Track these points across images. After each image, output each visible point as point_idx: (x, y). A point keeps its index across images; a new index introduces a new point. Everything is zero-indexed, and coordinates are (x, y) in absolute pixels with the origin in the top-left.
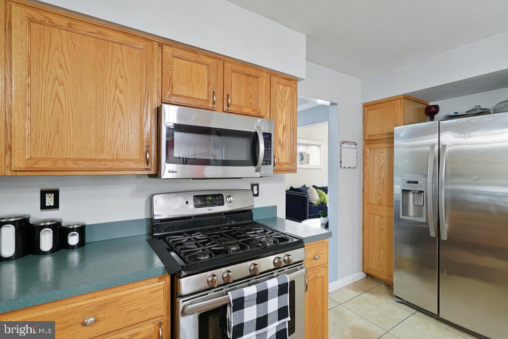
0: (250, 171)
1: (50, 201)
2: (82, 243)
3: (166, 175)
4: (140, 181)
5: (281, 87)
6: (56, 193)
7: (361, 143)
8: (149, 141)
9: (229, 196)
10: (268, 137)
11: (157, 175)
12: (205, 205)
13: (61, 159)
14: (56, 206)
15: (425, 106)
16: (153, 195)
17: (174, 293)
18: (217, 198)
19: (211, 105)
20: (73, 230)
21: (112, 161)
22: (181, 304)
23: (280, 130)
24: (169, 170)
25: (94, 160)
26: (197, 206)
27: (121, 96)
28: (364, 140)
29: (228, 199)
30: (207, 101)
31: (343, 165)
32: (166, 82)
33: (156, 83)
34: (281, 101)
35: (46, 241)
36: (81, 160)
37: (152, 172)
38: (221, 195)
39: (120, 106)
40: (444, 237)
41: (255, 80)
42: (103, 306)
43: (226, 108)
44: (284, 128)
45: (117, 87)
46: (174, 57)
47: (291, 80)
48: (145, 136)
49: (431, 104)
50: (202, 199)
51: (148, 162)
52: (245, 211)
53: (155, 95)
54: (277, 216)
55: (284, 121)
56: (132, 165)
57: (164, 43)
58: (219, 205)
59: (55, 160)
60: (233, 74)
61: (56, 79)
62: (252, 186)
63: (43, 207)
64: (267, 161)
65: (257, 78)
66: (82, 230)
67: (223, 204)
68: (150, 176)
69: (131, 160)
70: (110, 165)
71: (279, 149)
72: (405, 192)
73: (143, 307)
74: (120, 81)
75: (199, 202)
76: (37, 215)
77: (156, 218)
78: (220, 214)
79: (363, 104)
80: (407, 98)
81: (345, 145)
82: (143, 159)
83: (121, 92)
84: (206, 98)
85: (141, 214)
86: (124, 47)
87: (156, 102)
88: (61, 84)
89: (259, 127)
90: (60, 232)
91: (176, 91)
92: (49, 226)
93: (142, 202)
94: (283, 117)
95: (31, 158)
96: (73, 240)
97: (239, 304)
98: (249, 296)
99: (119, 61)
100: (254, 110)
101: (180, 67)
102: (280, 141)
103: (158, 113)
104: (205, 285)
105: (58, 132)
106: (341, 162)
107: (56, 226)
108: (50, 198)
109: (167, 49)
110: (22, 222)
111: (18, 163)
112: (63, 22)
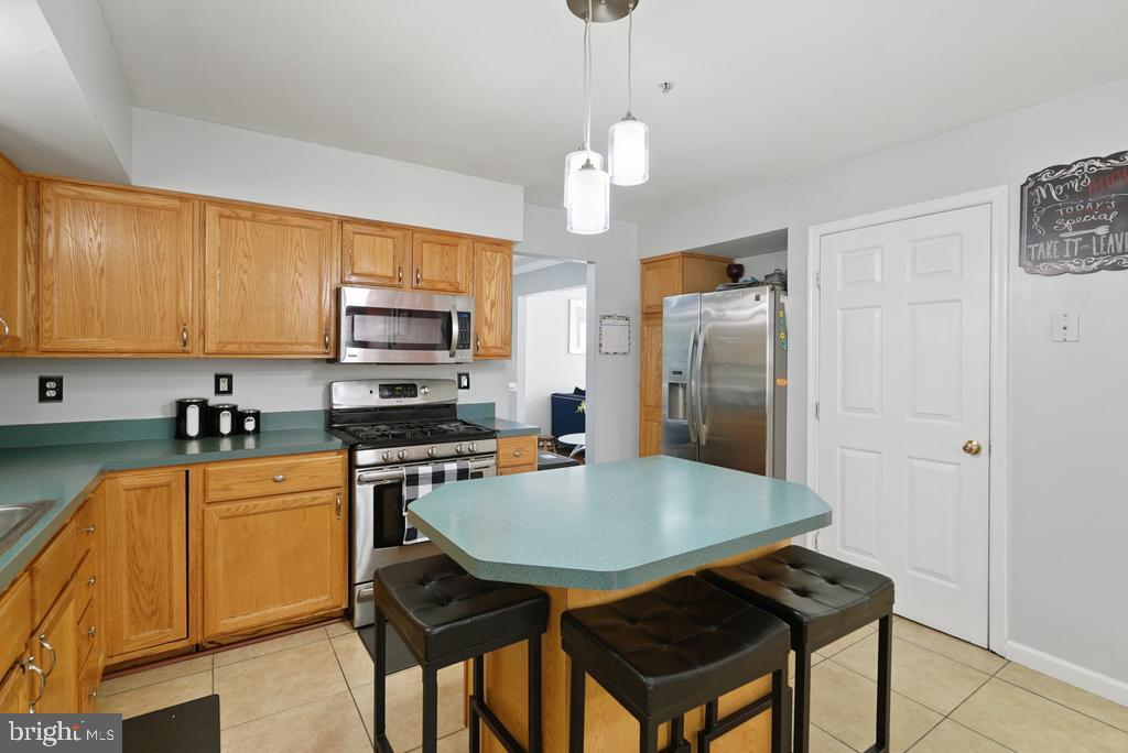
0: (442, 356)
1: (224, 386)
2: (257, 431)
3: (346, 359)
4: (317, 366)
5: (489, 253)
6: (230, 378)
7: (636, 318)
8: (328, 324)
9: (424, 387)
10: (465, 318)
11: (335, 360)
12: (395, 396)
13: (245, 343)
14: (230, 391)
15: (727, 265)
16: (332, 383)
17: (352, 465)
18: (409, 389)
19: (397, 283)
20: (249, 415)
21: (291, 344)
22: (358, 473)
23: (487, 307)
24: (351, 355)
25: (275, 344)
26: (382, 397)
27: (300, 280)
28: (643, 313)
29: (423, 391)
30: (393, 278)
31: (604, 350)
32: (347, 259)
33: (335, 263)
34: (489, 272)
35: (226, 424)
36: (263, 343)
37: (331, 356)
38: (415, 386)
39: (299, 289)
40: (703, 442)
41: (453, 248)
42: (289, 468)
43: (415, 284)
44: (493, 304)
45: (296, 270)
46: (355, 233)
47: (502, 245)
48: (324, 319)
49: (737, 261)
50: (390, 389)
51: (326, 346)
52: (447, 406)
53: (334, 275)
54: (497, 416)
55: (492, 295)
56: (311, 349)
57: (344, 221)
58: (411, 396)
59: (241, 344)
60: (425, 245)
61: (241, 267)
62: (460, 376)
63: (218, 391)
64: (464, 344)
65: (456, 246)
66: (257, 415)
67: (416, 396)
68: (329, 361)
69: (309, 344)
70: (289, 349)
71: (486, 330)
72: (673, 386)
73: (323, 475)
74: (299, 264)
75: (387, 393)
76: (214, 400)
77: (335, 407)
78: (412, 407)
79: (641, 260)
80: (688, 255)
81: (608, 321)
82: (322, 341)
83: (301, 275)
84: (391, 275)
85: (318, 405)
86: (303, 230)
87: (336, 281)
88: (245, 272)
89: (455, 306)
90: (238, 417)
91: (356, 270)
92: (227, 409)
93: (319, 390)
94: (491, 290)
95: (220, 342)
96: (250, 425)
97: (413, 480)
98: (425, 474)
99: (298, 245)
100: (451, 285)
101: (362, 244)
102: (486, 320)
103: (338, 294)
104: (380, 460)
105: (242, 317)
106: (601, 345)
107: (233, 409)
108: (224, 383)
109: (347, 227)
110: (203, 404)
111: (211, 347)
112: (248, 214)
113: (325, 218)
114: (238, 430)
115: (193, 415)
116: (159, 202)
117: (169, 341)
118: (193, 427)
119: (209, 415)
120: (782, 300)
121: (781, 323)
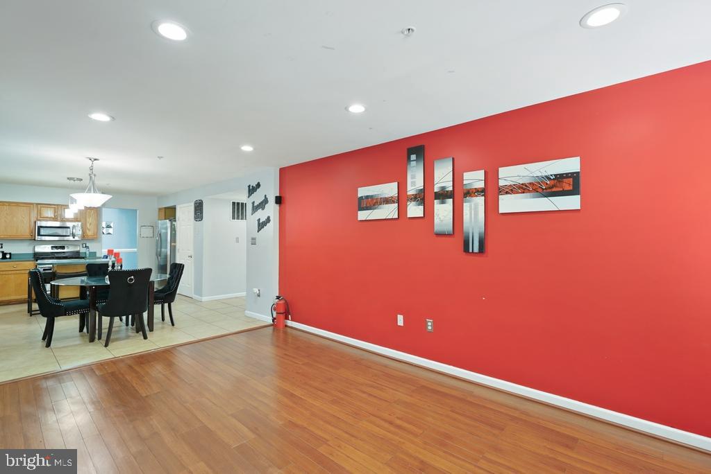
2: (10, 258)
4: (28, 241)
11: (35, 240)
16: (35, 245)
23: (88, 225)
27: (23, 219)
29: (67, 248)
30: (54, 218)
34: (89, 215)
37: (33, 238)
38: (64, 247)
47: (94, 208)
48: (31, 229)
50: (55, 247)
51: (31, 236)
55: (90, 221)
62: (83, 244)
66: (10, 253)
69: (26, 235)
71: (88, 231)
78: (63, 252)
81: (143, 227)
85: (30, 252)
87: (35, 219)
91: (42, 216)
93: (31, 248)
99: (22, 211)
100: (74, 219)
101: (44, 209)
102: (88, 228)
103: (35, 223)
106: (140, 235)
113: (31, 204)
114: (4, 257)
120: (174, 223)
121: (173, 229)
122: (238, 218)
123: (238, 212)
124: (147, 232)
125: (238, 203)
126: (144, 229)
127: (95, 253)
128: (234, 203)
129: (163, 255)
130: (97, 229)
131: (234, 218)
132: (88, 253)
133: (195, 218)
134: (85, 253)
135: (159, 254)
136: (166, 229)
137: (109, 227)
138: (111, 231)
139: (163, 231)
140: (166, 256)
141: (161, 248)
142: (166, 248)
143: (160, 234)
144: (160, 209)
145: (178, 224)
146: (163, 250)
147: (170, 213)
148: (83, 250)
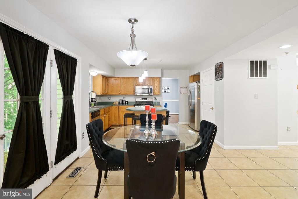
2: (127, 104)
4: (133, 96)
5: (156, 79)
10: (151, 89)
11: (135, 95)
16: (136, 98)
21: (130, 93)
23: (156, 87)
25: (128, 93)
26: (142, 100)
29: (148, 99)
30: (142, 84)
32: (136, 82)
34: (156, 82)
39: (131, 87)
43: (145, 85)
45: (130, 84)
47: (158, 78)
51: (134, 93)
54: (160, 104)
59: (126, 93)
60: (146, 79)
61: (125, 84)
62: (154, 97)
64: (151, 93)
65: (151, 79)
66: (127, 102)
67: (146, 100)
69: (132, 93)
71: (155, 91)
76: (123, 100)
77: (136, 101)
78: (146, 102)
80: (194, 76)
86: (131, 79)
87: (135, 85)
89: (150, 87)
90: (125, 102)
91: (137, 84)
93: (134, 99)
99: (131, 81)
100: (150, 84)
102: (155, 89)
103: (135, 87)
105: (125, 90)
106: (180, 92)
107: (125, 101)
108: (124, 98)
109: (136, 78)
110: (122, 100)
111: (122, 94)
112: (125, 78)
113: (134, 78)
114: (125, 103)
115: (121, 101)
116: (117, 78)
117: (118, 93)
118: (124, 103)
119: (123, 101)
120: (199, 84)
121: (198, 88)
122: (256, 76)
123: (256, 70)
124: (184, 91)
125: (256, 62)
126: (182, 89)
127: (160, 102)
128: (252, 62)
129: (192, 104)
130: (160, 90)
131: (252, 76)
132: (156, 102)
133: (216, 78)
134: (155, 102)
135: (190, 104)
136: (194, 89)
137: (168, 89)
138: (169, 91)
139: (192, 90)
140: (194, 105)
141: (191, 100)
142: (195, 100)
143: (191, 92)
144: (190, 77)
145: (201, 85)
146: (192, 101)
147: (196, 78)
148: (154, 101)
